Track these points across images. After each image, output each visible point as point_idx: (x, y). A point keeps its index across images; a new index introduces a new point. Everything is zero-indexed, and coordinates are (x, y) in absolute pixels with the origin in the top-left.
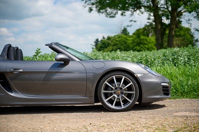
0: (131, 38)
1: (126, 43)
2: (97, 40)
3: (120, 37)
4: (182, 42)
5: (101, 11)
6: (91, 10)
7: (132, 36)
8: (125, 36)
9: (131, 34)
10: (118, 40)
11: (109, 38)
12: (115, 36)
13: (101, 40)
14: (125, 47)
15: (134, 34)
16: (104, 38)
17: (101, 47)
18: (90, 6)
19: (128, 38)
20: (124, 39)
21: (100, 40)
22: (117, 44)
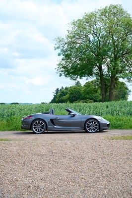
0: (83, 89)
1: (79, 93)
2: (58, 89)
3: (75, 88)
4: (119, 93)
5: (67, 76)
6: (61, 75)
7: (83, 88)
8: (78, 88)
9: (82, 86)
10: (73, 90)
11: (66, 88)
12: (71, 87)
15: (84, 85)
16: (62, 88)
17: (61, 95)
18: (60, 73)
19: (81, 89)
20: (78, 90)
21: (59, 89)
22: (73, 93)
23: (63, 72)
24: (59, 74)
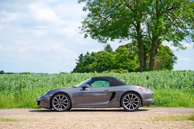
0: (115, 55)
2: (82, 55)
3: (104, 54)
4: (162, 60)
5: (95, 37)
6: (86, 36)
7: (114, 53)
8: (109, 53)
9: (114, 51)
10: (102, 56)
11: (93, 54)
12: (99, 53)
13: (86, 56)
14: (109, 63)
15: (117, 50)
16: (88, 54)
17: (85, 62)
18: (86, 33)
19: (112, 55)
20: (108, 56)
21: (84, 55)
22: (102, 60)
23: (89, 33)
24: (83, 35)
